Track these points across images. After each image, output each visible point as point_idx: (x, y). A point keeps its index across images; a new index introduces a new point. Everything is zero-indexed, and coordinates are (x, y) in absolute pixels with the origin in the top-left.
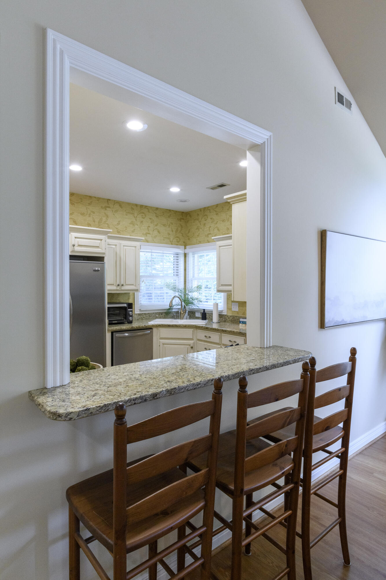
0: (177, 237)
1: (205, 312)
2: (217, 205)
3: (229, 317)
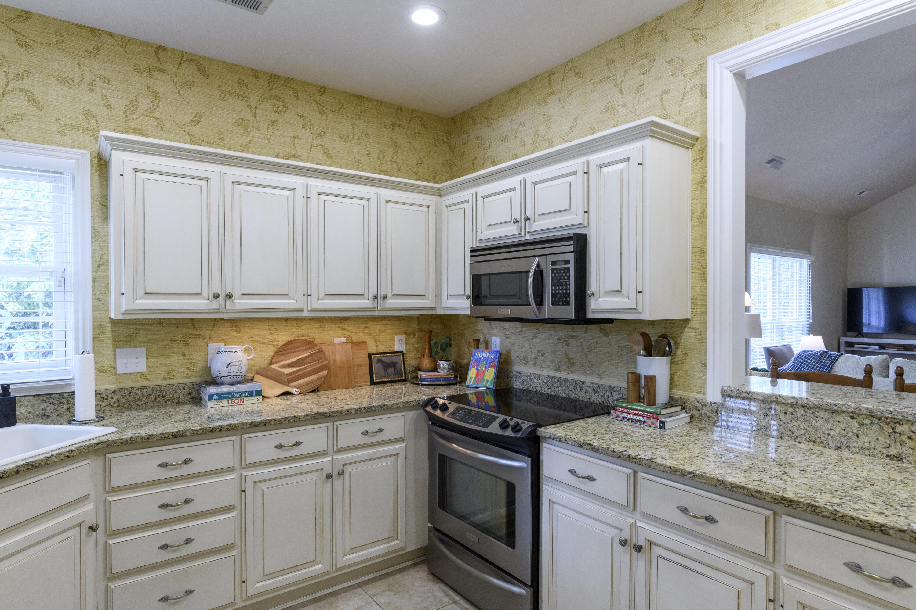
1: (9, 394)
3: (104, 396)
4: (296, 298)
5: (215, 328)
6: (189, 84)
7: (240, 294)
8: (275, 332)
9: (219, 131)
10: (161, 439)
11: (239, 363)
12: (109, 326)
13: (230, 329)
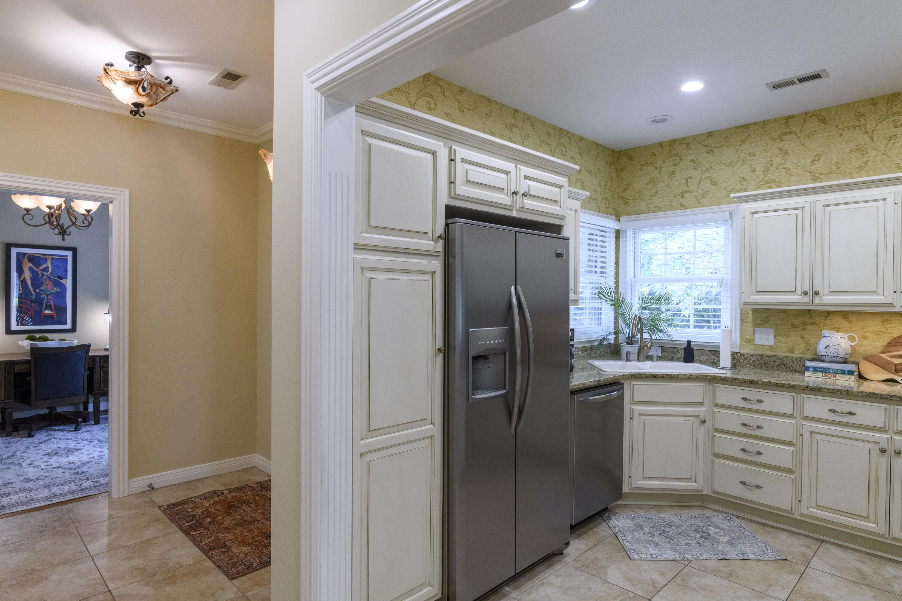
0: (606, 199)
1: (690, 346)
2: (710, 135)
3: (746, 357)
4: (885, 295)
5: (828, 319)
6: (810, 135)
7: (828, 291)
8: (889, 325)
9: (836, 162)
10: (742, 382)
11: (837, 347)
12: (750, 313)
13: (842, 320)
